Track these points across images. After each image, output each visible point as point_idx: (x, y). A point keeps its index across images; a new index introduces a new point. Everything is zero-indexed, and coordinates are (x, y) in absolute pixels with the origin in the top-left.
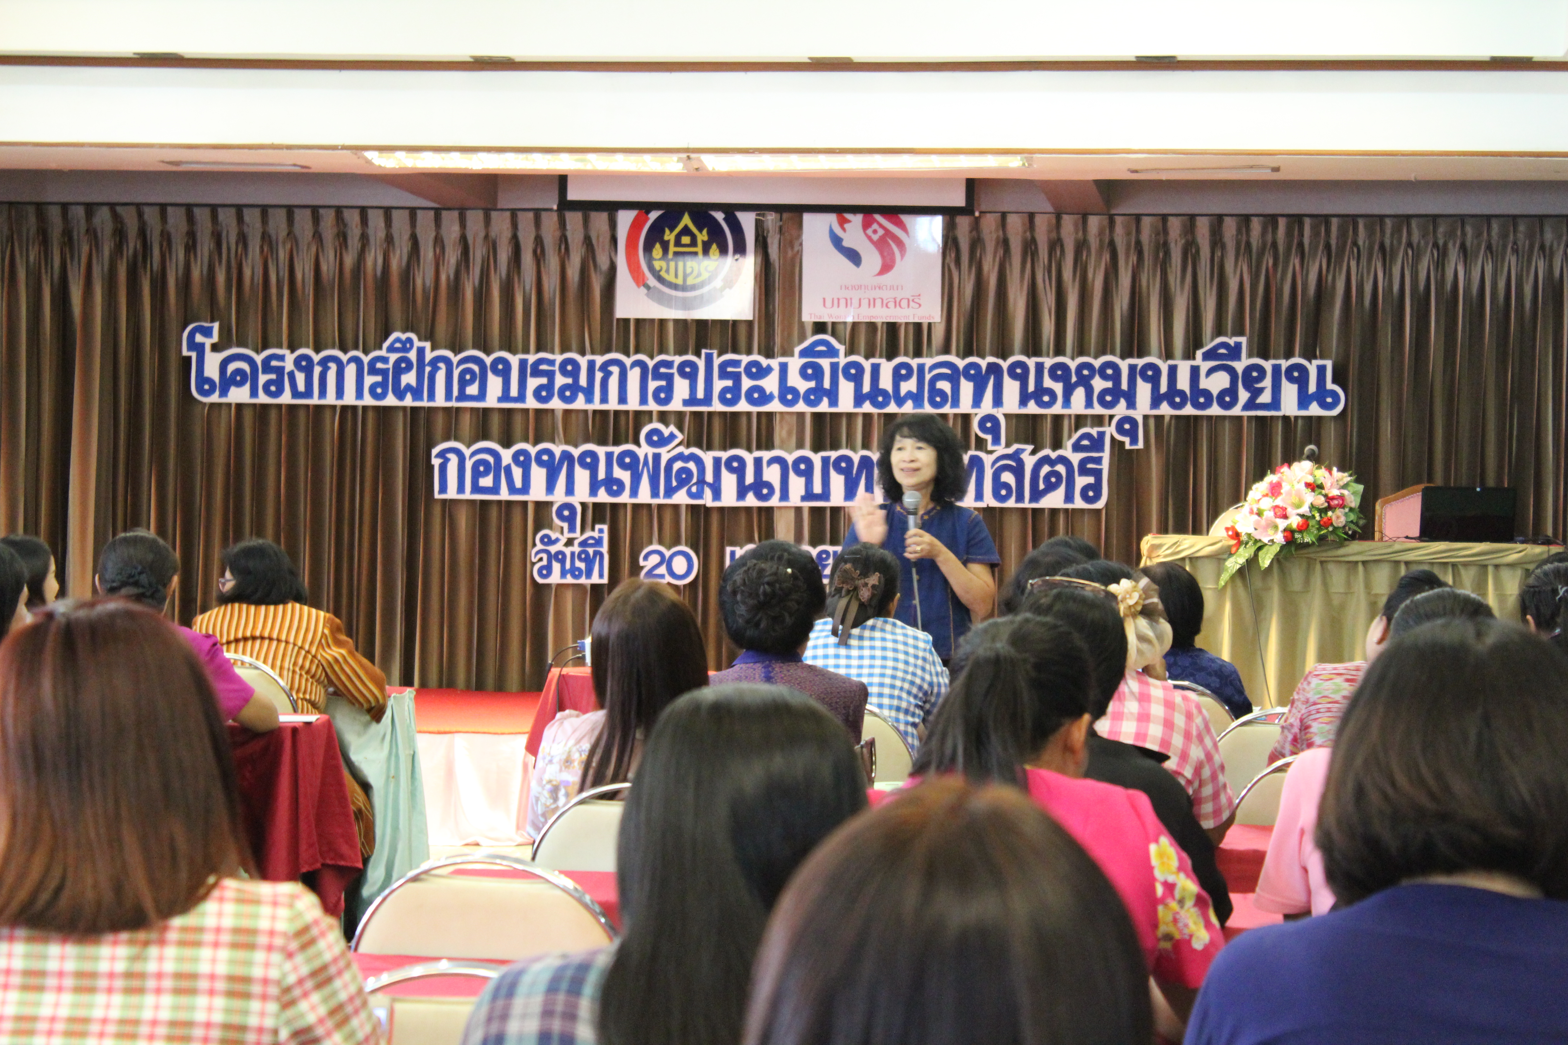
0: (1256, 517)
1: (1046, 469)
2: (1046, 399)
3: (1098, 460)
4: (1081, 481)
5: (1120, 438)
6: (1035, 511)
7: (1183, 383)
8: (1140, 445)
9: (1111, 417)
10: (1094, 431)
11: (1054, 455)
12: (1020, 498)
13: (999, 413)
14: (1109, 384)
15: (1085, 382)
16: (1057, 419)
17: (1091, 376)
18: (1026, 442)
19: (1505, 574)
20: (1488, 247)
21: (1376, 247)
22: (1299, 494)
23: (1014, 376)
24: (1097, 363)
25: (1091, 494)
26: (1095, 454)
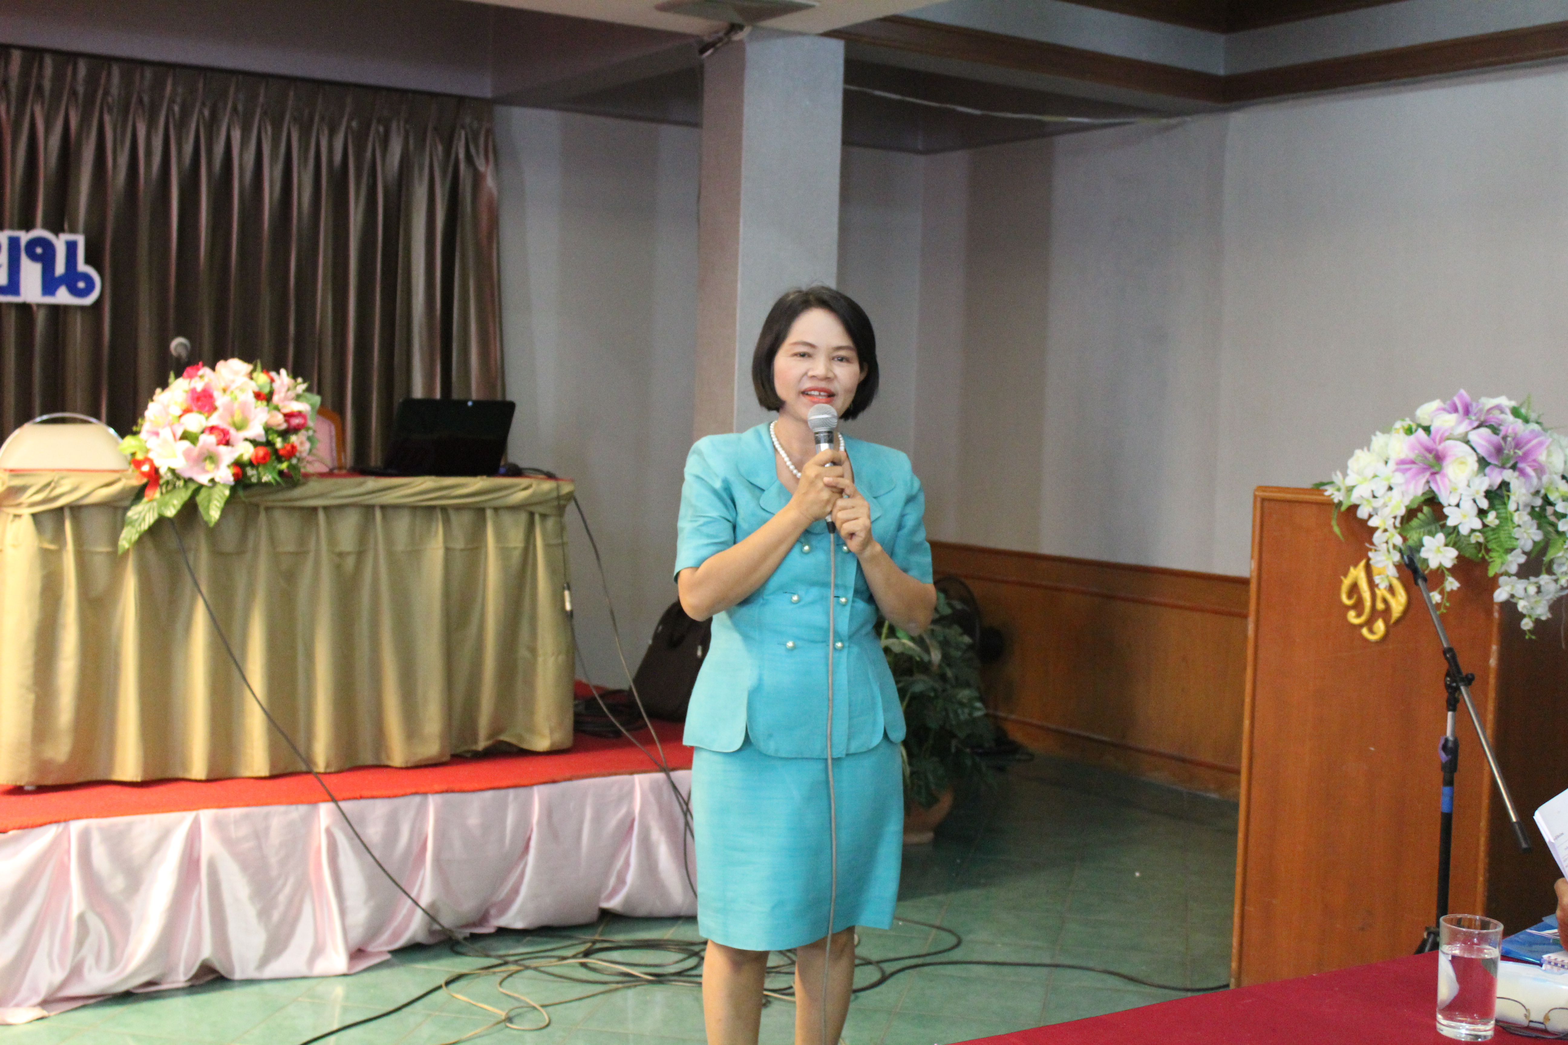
0: (186, 444)
19: (507, 518)
20: (265, 113)
21: (134, 100)
22: (244, 407)
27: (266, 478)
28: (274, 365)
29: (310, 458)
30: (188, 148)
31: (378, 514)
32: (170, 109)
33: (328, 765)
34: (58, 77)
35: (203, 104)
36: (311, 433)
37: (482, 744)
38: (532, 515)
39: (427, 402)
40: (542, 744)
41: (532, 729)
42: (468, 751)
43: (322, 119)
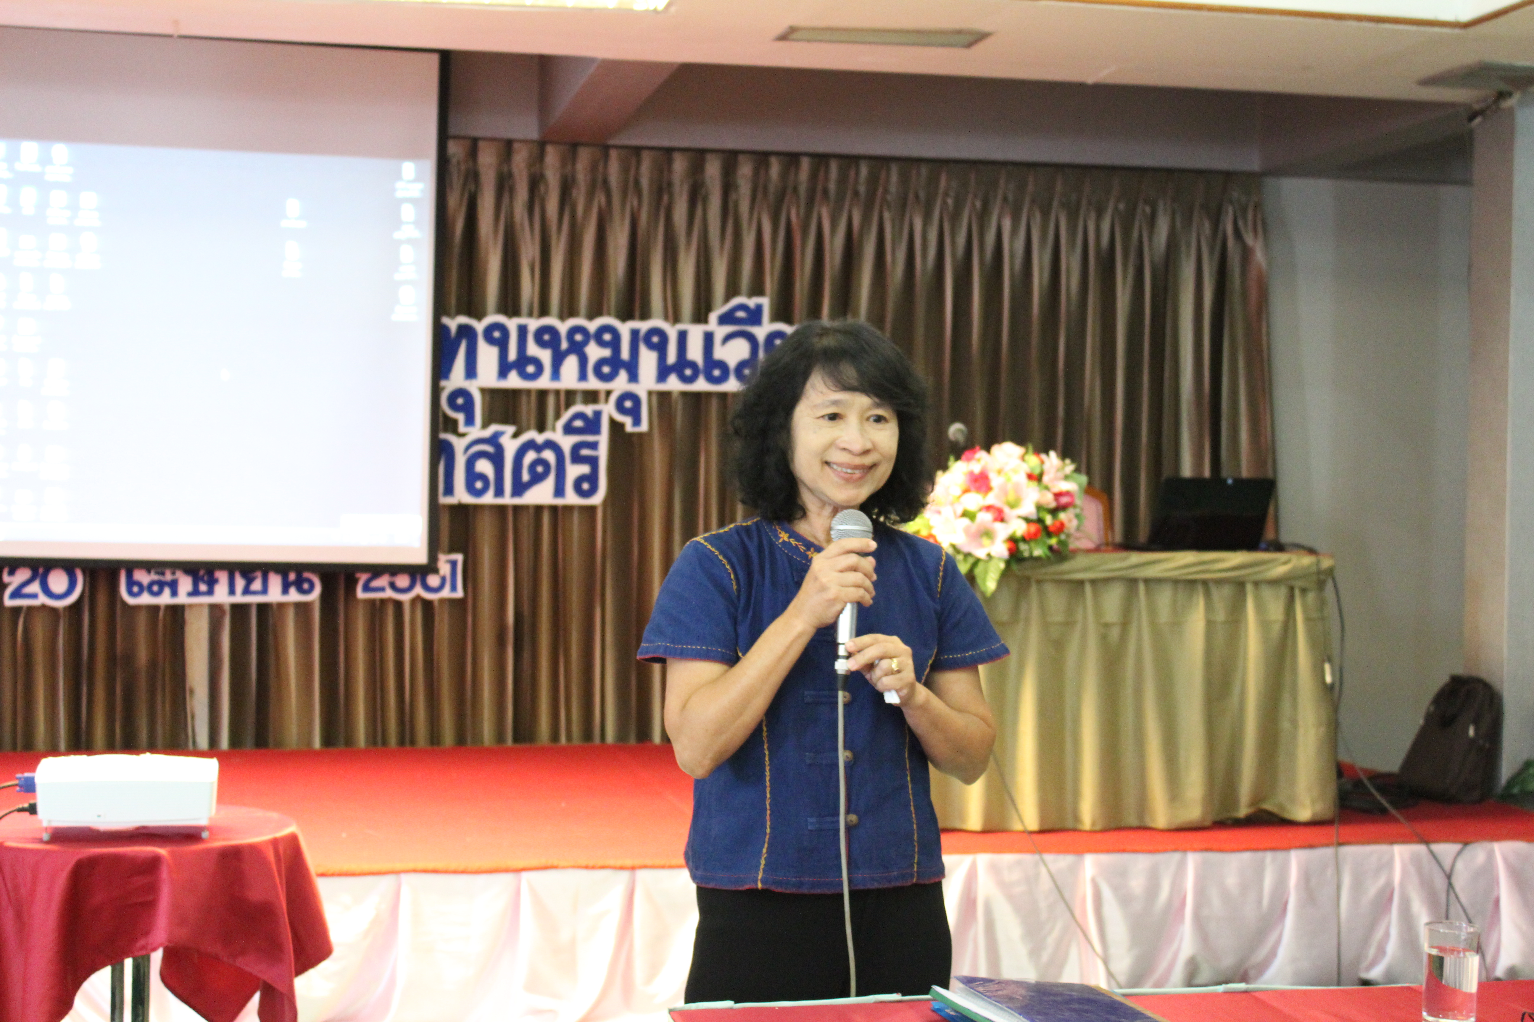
0: (966, 521)
1: (530, 456)
2: (531, 369)
3: (594, 446)
4: (574, 471)
5: (619, 418)
6: (517, 508)
7: (695, 353)
8: (644, 427)
9: (608, 393)
10: (589, 410)
11: (540, 438)
12: (499, 492)
13: (473, 387)
14: (606, 353)
15: (577, 349)
16: (543, 394)
17: (585, 342)
18: (505, 421)
19: (1267, 593)
20: (1033, 201)
21: (911, 197)
22: (1017, 488)
23: (489, 339)
24: (592, 326)
25: (586, 486)
26: (590, 438)
27: (1038, 552)
28: (1043, 448)
29: (1078, 535)
30: (961, 240)
31: (1142, 587)
32: (945, 202)
33: (1094, 824)
34: (842, 181)
35: (975, 196)
36: (1078, 511)
37: (1243, 811)
38: (1292, 589)
39: (1196, 482)
40: (1304, 814)
41: (1293, 799)
42: (1228, 819)
43: (1090, 203)
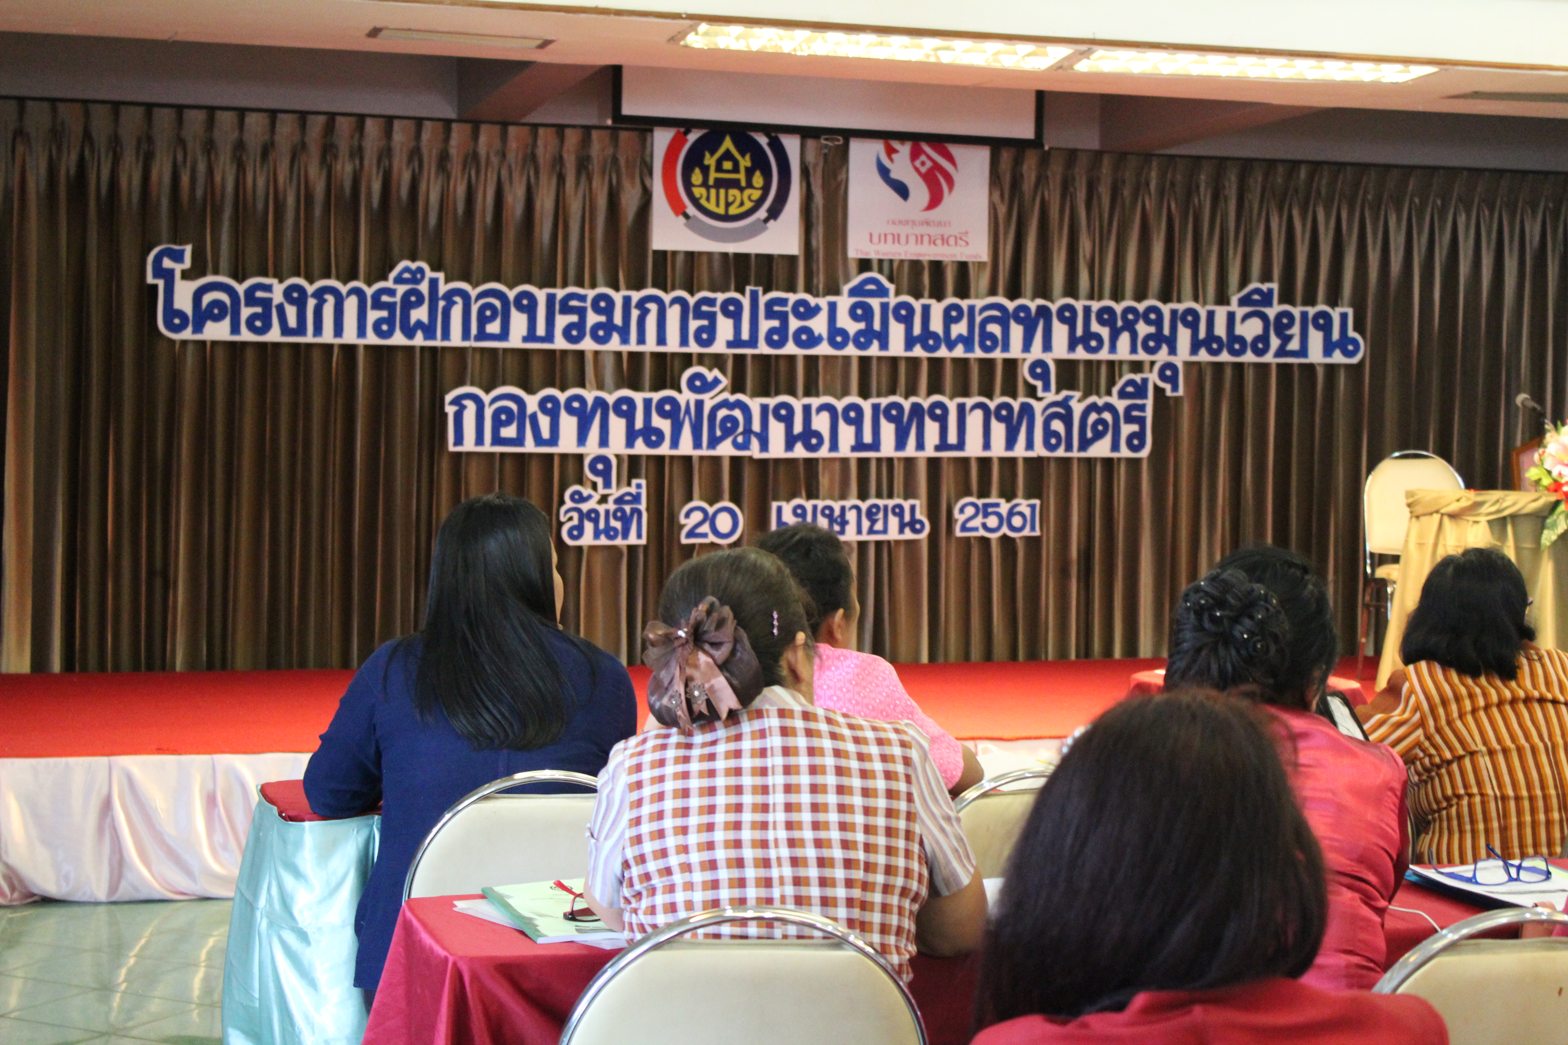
1: (1093, 417)
2: (1093, 343)
3: (1142, 408)
4: (1127, 429)
5: (1161, 384)
6: (1081, 460)
7: (1220, 330)
8: (1181, 392)
9: (1153, 363)
10: (1138, 378)
11: (1100, 402)
12: (1069, 448)
13: (1048, 358)
14: (1152, 330)
15: (1130, 327)
16: (1100, 364)
17: (1136, 321)
18: (1072, 387)
20: (1482, 198)
21: (1385, 196)
23: (1062, 319)
24: (1141, 307)
25: (1136, 442)
26: (1139, 402)
30: (1426, 229)
32: (1412, 199)
34: (1332, 182)
35: (1436, 195)
43: (1527, 200)
